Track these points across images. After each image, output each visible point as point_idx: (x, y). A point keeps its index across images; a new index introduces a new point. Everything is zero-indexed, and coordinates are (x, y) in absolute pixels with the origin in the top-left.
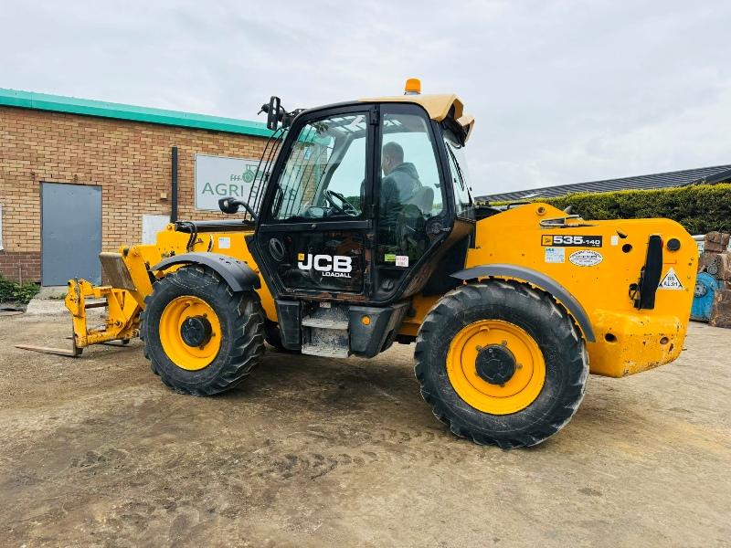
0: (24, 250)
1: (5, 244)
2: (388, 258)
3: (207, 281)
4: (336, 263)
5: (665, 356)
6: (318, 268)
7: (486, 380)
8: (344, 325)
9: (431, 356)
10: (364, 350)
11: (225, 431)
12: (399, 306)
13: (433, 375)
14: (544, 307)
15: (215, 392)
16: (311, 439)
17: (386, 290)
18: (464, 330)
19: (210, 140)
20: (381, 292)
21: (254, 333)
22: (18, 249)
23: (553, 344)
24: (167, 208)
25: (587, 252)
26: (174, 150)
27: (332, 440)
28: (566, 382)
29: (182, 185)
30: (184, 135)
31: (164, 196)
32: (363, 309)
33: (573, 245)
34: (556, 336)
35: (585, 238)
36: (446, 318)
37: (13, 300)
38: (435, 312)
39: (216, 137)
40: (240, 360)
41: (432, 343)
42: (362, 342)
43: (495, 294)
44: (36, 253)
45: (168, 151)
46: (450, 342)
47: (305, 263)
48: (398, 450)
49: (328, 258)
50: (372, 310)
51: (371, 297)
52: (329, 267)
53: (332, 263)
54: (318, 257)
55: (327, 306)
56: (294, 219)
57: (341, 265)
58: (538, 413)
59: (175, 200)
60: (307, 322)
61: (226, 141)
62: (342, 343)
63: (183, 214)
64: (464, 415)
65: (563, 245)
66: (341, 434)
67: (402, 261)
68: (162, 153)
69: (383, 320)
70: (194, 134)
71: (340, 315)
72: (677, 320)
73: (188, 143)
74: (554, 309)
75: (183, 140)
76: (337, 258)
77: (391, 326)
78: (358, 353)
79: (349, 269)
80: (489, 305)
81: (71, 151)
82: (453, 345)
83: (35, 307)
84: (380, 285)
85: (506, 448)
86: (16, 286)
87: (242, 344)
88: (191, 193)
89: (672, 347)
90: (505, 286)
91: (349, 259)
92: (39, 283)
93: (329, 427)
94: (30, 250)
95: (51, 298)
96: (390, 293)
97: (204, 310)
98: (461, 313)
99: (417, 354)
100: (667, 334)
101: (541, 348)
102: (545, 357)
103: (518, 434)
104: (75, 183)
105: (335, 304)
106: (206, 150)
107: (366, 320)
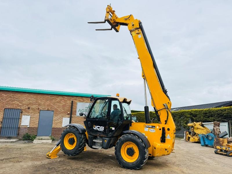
0: (34, 127)
1: (30, 125)
2: (111, 128)
3: (74, 130)
4: (101, 128)
5: (166, 153)
6: (97, 129)
7: (128, 155)
8: (101, 142)
9: (118, 149)
10: (105, 147)
11: (75, 165)
12: (113, 138)
13: (118, 153)
14: (139, 139)
15: (75, 155)
16: (92, 167)
17: (110, 134)
18: (125, 144)
19: (81, 99)
20: (109, 135)
21: (83, 141)
22: (33, 127)
23: (140, 147)
24: (69, 116)
25: (152, 129)
26: (72, 102)
27: (96, 167)
28: (142, 155)
29: (73, 110)
30: (75, 98)
31: (69, 113)
32: (105, 138)
33: (150, 127)
34: (140, 145)
35: (152, 126)
36: (121, 141)
37: (29, 140)
38: (119, 140)
39: (83, 98)
40: (80, 147)
41: (118, 146)
42: (105, 146)
43: (130, 136)
44: (37, 128)
45: (71, 102)
46: (121, 146)
47: (95, 128)
48: (109, 169)
49: (99, 127)
50: (107, 139)
51: (107, 136)
52: (99, 129)
53: (100, 128)
54: (98, 126)
55: (99, 137)
56: (94, 118)
57: (102, 129)
58: (137, 162)
59: (71, 114)
60: (94, 141)
61: (85, 99)
62: (101, 146)
63: (73, 117)
64: (124, 162)
65: (148, 127)
66: (99, 167)
67: (113, 129)
68: (69, 102)
69: (109, 141)
70: (77, 97)
71: (101, 139)
72: (169, 145)
73: (76, 100)
74: (140, 140)
75: (74, 99)
76: (101, 127)
77: (111, 142)
78: (104, 148)
79: (103, 129)
80: (128, 138)
81: (48, 103)
82: (122, 147)
83: (35, 141)
84: (109, 133)
85: (131, 169)
86: (31, 136)
87: (81, 144)
88: (76, 112)
89: (168, 151)
90: (132, 135)
91: (103, 127)
92: (36, 135)
93: (97, 165)
94: (35, 127)
95: (39, 139)
96: (111, 135)
97: (73, 136)
98: (123, 140)
99: (115, 149)
100: (166, 148)
101: (138, 148)
102: (139, 150)
103: (134, 167)
104: (48, 110)
105: (100, 137)
106: (80, 101)
107: (106, 141)
